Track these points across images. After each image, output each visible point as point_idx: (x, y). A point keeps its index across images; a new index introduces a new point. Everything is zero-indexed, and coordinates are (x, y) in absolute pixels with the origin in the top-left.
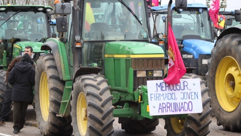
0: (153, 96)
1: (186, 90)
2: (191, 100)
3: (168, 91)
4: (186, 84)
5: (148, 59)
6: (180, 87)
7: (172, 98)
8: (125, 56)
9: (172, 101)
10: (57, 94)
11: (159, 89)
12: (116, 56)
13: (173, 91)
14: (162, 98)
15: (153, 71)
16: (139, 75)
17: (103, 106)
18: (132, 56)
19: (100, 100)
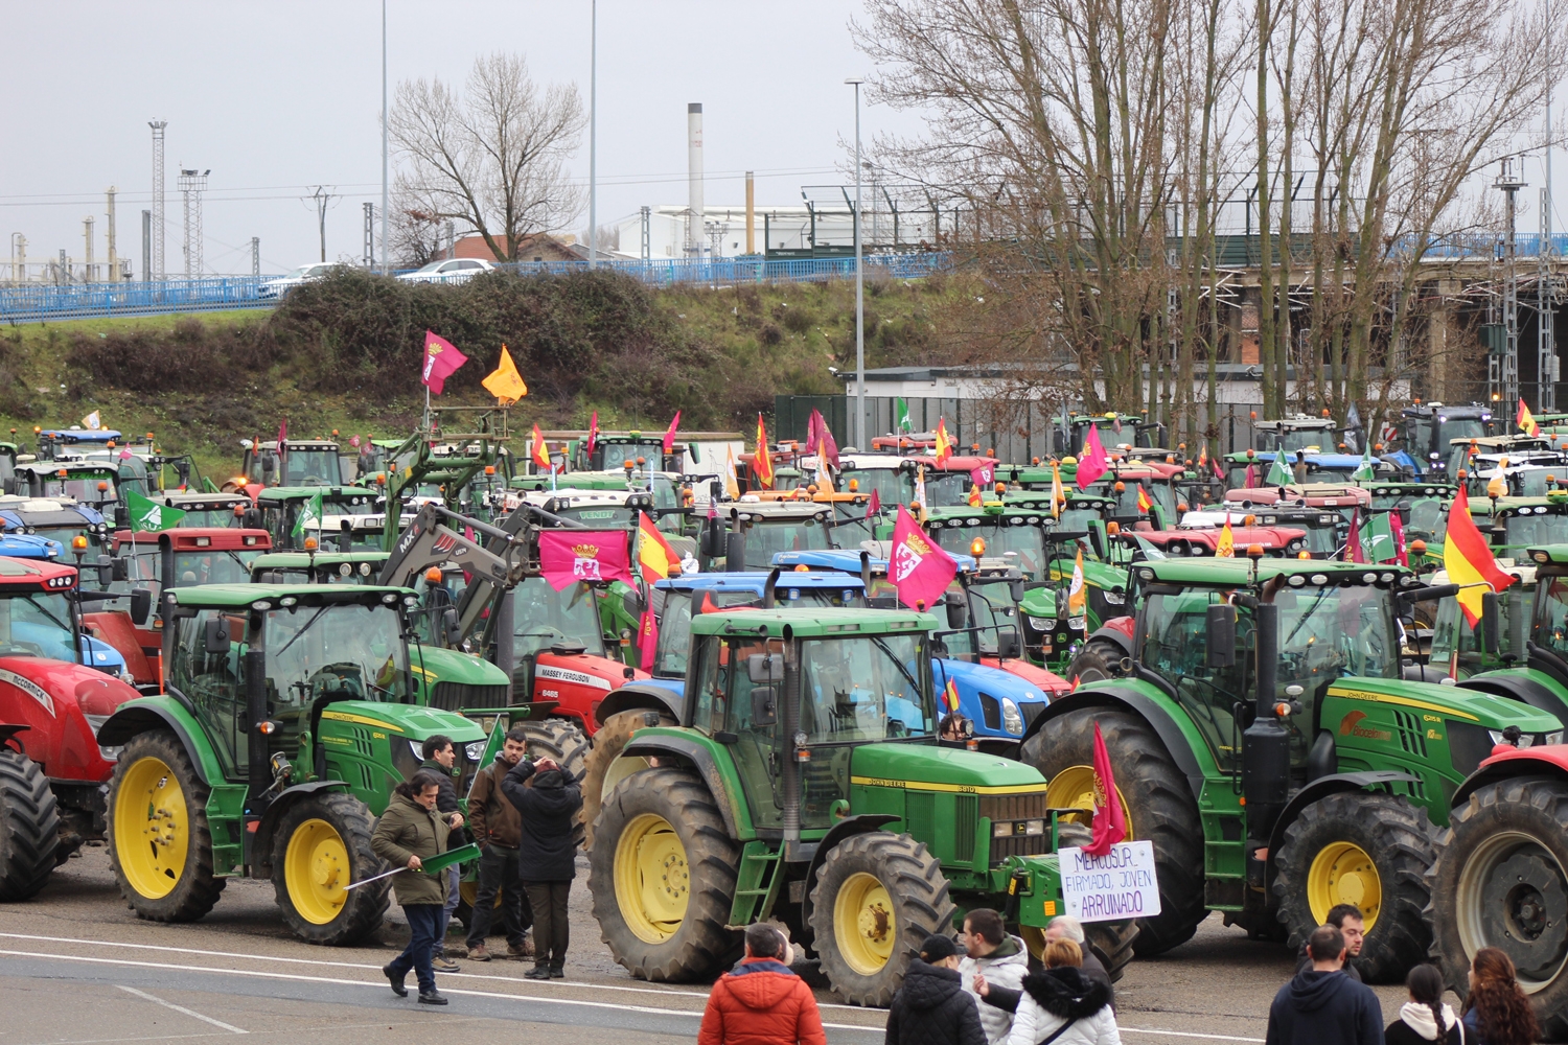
0: (1070, 881)
1: (1129, 868)
2: (1139, 888)
3: (1097, 871)
4: (1127, 855)
5: (1018, 796)
6: (1118, 862)
7: (1104, 885)
8: (955, 788)
9: (1105, 892)
10: (719, 874)
11: (1081, 865)
12: (909, 785)
13: (1106, 871)
14: (1087, 885)
15: (1025, 822)
16: (999, 833)
17: (936, 904)
18: (981, 790)
19: (930, 890)
